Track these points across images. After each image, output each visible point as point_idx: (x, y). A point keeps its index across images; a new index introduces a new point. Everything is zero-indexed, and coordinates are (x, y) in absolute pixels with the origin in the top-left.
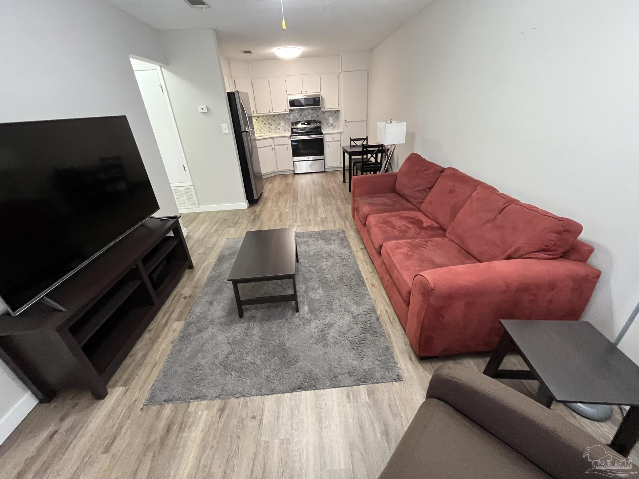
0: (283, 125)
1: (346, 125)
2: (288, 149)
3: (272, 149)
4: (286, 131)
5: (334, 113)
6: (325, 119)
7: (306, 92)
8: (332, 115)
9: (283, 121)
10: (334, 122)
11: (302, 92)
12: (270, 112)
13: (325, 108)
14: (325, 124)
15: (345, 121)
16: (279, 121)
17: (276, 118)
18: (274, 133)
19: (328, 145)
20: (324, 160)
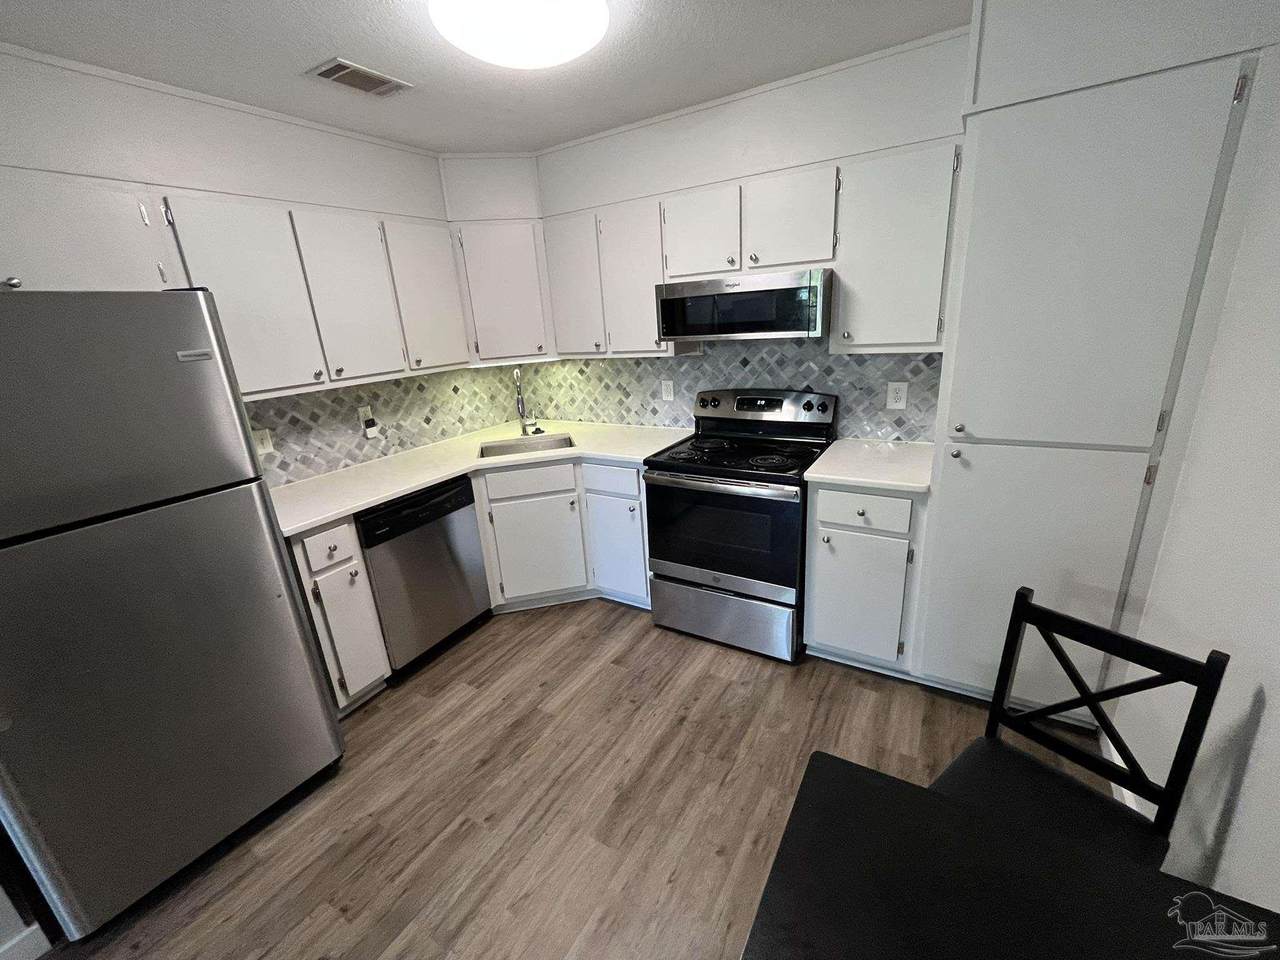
0: (671, 398)
1: (957, 456)
2: (633, 518)
3: (572, 503)
4: (680, 424)
5: (922, 365)
6: (861, 389)
7: (755, 259)
8: (909, 375)
9: (671, 383)
10: (916, 406)
11: (737, 260)
12: (602, 350)
13: (853, 340)
14: (863, 411)
15: (960, 434)
16: (657, 382)
17: (645, 369)
18: (637, 424)
19: (828, 541)
20: (799, 609)
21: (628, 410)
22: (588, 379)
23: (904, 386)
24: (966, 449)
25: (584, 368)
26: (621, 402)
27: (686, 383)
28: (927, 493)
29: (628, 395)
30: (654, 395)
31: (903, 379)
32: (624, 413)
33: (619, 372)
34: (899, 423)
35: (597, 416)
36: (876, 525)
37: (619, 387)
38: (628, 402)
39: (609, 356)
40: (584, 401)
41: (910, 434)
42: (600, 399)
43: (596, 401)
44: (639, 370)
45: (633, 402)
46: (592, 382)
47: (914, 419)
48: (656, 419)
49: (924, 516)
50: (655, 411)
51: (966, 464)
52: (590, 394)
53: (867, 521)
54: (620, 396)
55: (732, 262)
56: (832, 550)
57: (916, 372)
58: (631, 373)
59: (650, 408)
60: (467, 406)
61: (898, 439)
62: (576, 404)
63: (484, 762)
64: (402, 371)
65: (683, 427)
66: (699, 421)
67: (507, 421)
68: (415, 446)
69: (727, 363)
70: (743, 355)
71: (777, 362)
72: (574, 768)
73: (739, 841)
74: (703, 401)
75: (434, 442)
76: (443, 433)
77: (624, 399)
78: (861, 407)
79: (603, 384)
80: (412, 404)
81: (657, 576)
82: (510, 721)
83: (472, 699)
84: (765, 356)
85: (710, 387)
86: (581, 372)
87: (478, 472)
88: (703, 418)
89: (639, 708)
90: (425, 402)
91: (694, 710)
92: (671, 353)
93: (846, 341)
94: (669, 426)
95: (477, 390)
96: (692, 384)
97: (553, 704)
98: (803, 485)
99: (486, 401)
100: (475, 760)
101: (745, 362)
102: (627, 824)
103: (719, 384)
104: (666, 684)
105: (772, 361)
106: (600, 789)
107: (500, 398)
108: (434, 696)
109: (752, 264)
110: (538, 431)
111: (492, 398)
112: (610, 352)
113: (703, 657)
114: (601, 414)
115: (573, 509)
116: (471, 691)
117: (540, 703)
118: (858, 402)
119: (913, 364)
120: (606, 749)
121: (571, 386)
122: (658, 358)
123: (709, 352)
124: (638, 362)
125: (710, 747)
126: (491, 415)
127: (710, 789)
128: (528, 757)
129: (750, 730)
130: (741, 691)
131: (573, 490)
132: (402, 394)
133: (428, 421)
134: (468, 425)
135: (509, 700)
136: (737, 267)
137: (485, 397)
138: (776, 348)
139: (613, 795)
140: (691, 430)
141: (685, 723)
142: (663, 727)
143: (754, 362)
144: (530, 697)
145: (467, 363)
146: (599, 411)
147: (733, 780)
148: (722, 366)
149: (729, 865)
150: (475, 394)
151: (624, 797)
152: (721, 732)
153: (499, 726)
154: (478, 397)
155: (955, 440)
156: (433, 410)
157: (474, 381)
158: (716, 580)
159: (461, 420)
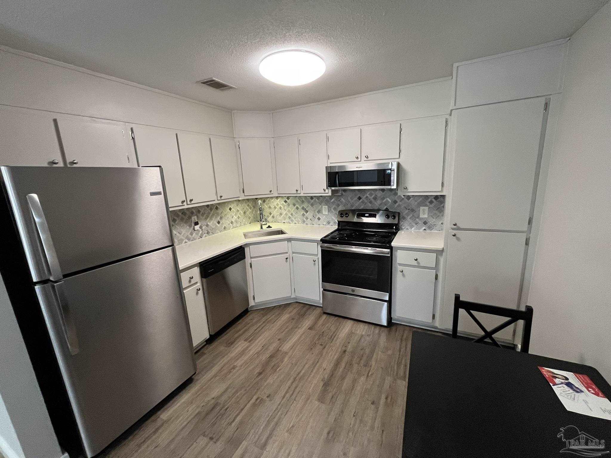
0: (327, 213)
1: (454, 235)
2: (315, 264)
3: (287, 259)
4: (331, 224)
5: (433, 200)
6: (409, 209)
7: (367, 157)
8: (428, 204)
9: (327, 207)
10: (432, 216)
11: (359, 157)
12: (299, 192)
13: (408, 190)
14: (410, 218)
15: (455, 227)
16: (321, 206)
17: (315, 201)
18: (311, 224)
19: (402, 272)
20: (390, 302)
21: (307, 218)
22: (289, 205)
23: (427, 208)
24: (459, 233)
25: (287, 200)
26: (303, 215)
27: (334, 206)
28: (443, 250)
29: (307, 212)
30: (319, 212)
31: (426, 206)
32: (305, 220)
33: (303, 202)
34: (425, 223)
35: (292, 221)
36: (422, 264)
37: (303, 208)
38: (307, 215)
39: (302, 195)
40: (286, 214)
41: (430, 228)
42: (294, 214)
43: (292, 214)
44: (312, 201)
45: (309, 215)
46: (291, 206)
47: (432, 221)
48: (320, 222)
49: (442, 260)
50: (319, 219)
51: (458, 239)
52: (289, 211)
53: (418, 263)
54: (303, 212)
55: (357, 158)
56: (404, 275)
57: (431, 202)
58: (309, 202)
59: (317, 217)
60: (234, 216)
61: (425, 230)
62: (283, 215)
63: (260, 374)
64: (214, 200)
65: (332, 225)
66: (339, 222)
67: (250, 223)
68: (213, 234)
69: (352, 199)
70: (359, 195)
71: (373, 198)
72: (301, 374)
73: (380, 399)
74: (342, 214)
75: (221, 232)
76: (225, 228)
77: (305, 213)
78: (409, 217)
79: (295, 207)
80: (213, 215)
81: (324, 290)
82: (268, 356)
83: (248, 347)
84: (368, 195)
85: (344, 208)
86: (286, 202)
87: (247, 245)
88: (341, 221)
89: (325, 347)
90: (218, 214)
91: (349, 347)
92: (330, 194)
93: (405, 190)
94: (325, 225)
95: (239, 209)
96: (336, 207)
97: (286, 347)
98: (391, 248)
99: (242, 214)
100: (255, 373)
101: (360, 198)
102: (330, 395)
103: (349, 207)
104: (335, 337)
105: (371, 198)
106: (315, 382)
107: (248, 213)
108: (229, 347)
109: (366, 159)
110: (269, 227)
111: (245, 213)
112: (302, 193)
113: (348, 326)
114: (294, 220)
115: (287, 261)
116: (246, 344)
117: (280, 347)
118: (408, 214)
119: (429, 200)
120: (314, 365)
121: (280, 208)
122: (321, 196)
123: (344, 193)
124: (312, 198)
125: (359, 362)
126: (244, 220)
127: (363, 379)
128: (280, 370)
129: (375, 354)
130: (368, 338)
131: (287, 253)
132: (209, 211)
133: (219, 223)
134: (235, 224)
135: (265, 347)
136: (359, 160)
137: (242, 212)
138: (372, 192)
139: (322, 384)
140: (336, 227)
141: (346, 352)
142: (337, 354)
143: (364, 198)
144: (274, 345)
145: (239, 197)
146: (293, 219)
147: (372, 374)
148: (350, 200)
149: (377, 408)
150: (238, 211)
151: (327, 384)
152: (362, 356)
153: (264, 357)
154: (239, 213)
155: (453, 229)
156: (221, 218)
157: (237, 206)
158: (353, 291)
159: (232, 223)
